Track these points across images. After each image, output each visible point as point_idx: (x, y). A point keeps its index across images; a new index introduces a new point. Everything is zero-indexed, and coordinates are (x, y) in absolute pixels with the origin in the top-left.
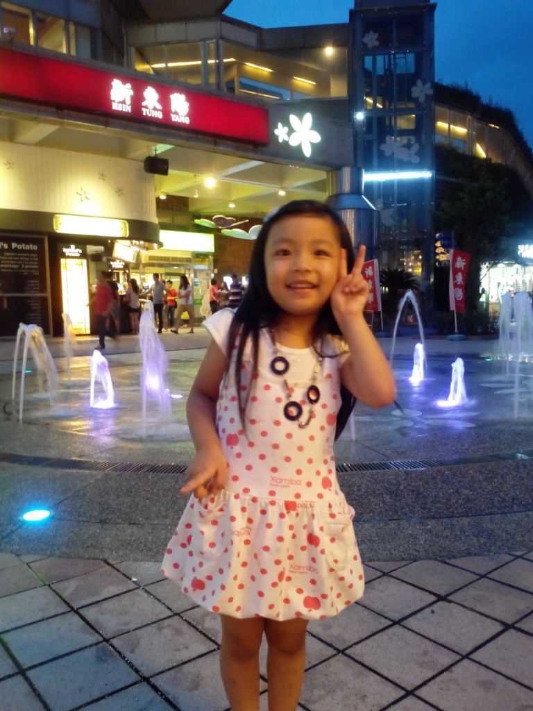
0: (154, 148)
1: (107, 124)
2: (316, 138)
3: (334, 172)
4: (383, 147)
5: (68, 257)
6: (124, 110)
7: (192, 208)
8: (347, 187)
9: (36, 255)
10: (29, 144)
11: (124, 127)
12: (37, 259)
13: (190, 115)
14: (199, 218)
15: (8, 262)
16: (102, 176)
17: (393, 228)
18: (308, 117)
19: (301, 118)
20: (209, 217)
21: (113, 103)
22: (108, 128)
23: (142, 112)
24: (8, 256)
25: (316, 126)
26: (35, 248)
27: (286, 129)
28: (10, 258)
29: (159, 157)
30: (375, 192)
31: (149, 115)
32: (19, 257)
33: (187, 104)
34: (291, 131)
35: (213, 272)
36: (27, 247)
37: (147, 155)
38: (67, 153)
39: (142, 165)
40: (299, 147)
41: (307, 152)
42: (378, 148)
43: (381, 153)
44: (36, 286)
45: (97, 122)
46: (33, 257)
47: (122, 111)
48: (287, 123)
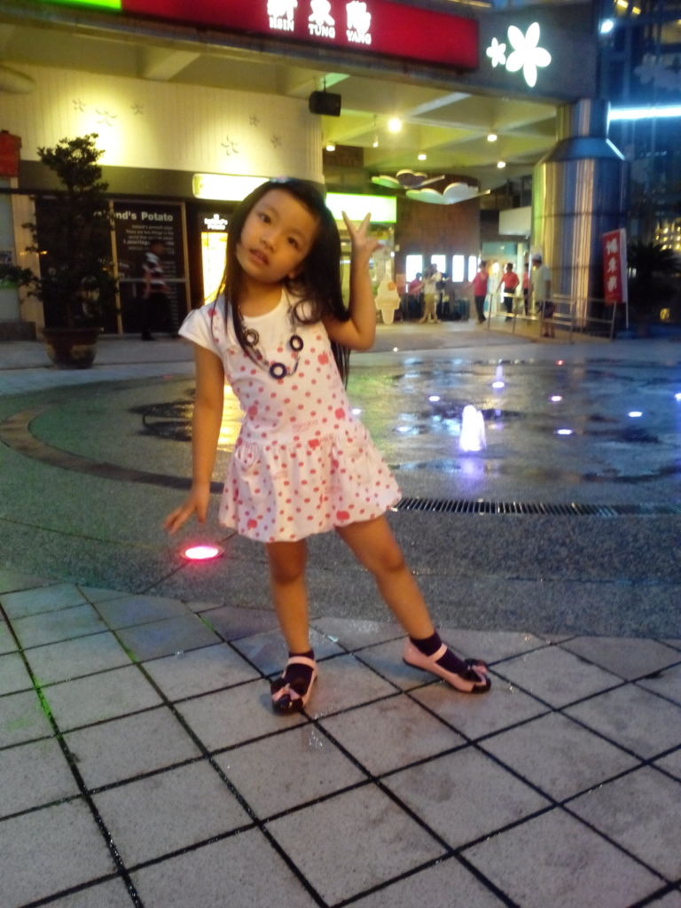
0: (322, 80)
1: (262, 48)
2: (544, 58)
3: (568, 107)
4: (638, 71)
5: (211, 231)
6: (285, 29)
7: (368, 163)
8: (585, 127)
9: (171, 228)
10: (161, 80)
11: (285, 52)
12: (172, 233)
13: (372, 31)
14: (378, 174)
15: (137, 237)
16: (254, 120)
17: (647, 186)
18: (535, 29)
19: (524, 30)
20: (393, 174)
21: (271, 19)
22: (264, 54)
23: (309, 30)
24: (137, 230)
25: (543, 43)
26: (170, 218)
27: (503, 46)
28: (139, 232)
29: (328, 91)
30: (624, 134)
31: (318, 34)
32: (151, 231)
33: (368, 17)
34: (509, 50)
35: (394, 250)
36: (161, 218)
37: (314, 90)
38: (211, 90)
39: (306, 104)
40: (520, 73)
41: (531, 80)
42: (632, 71)
43: (635, 80)
44: (172, 269)
45: (249, 46)
46: (167, 231)
47: (283, 30)
48: (503, 38)
